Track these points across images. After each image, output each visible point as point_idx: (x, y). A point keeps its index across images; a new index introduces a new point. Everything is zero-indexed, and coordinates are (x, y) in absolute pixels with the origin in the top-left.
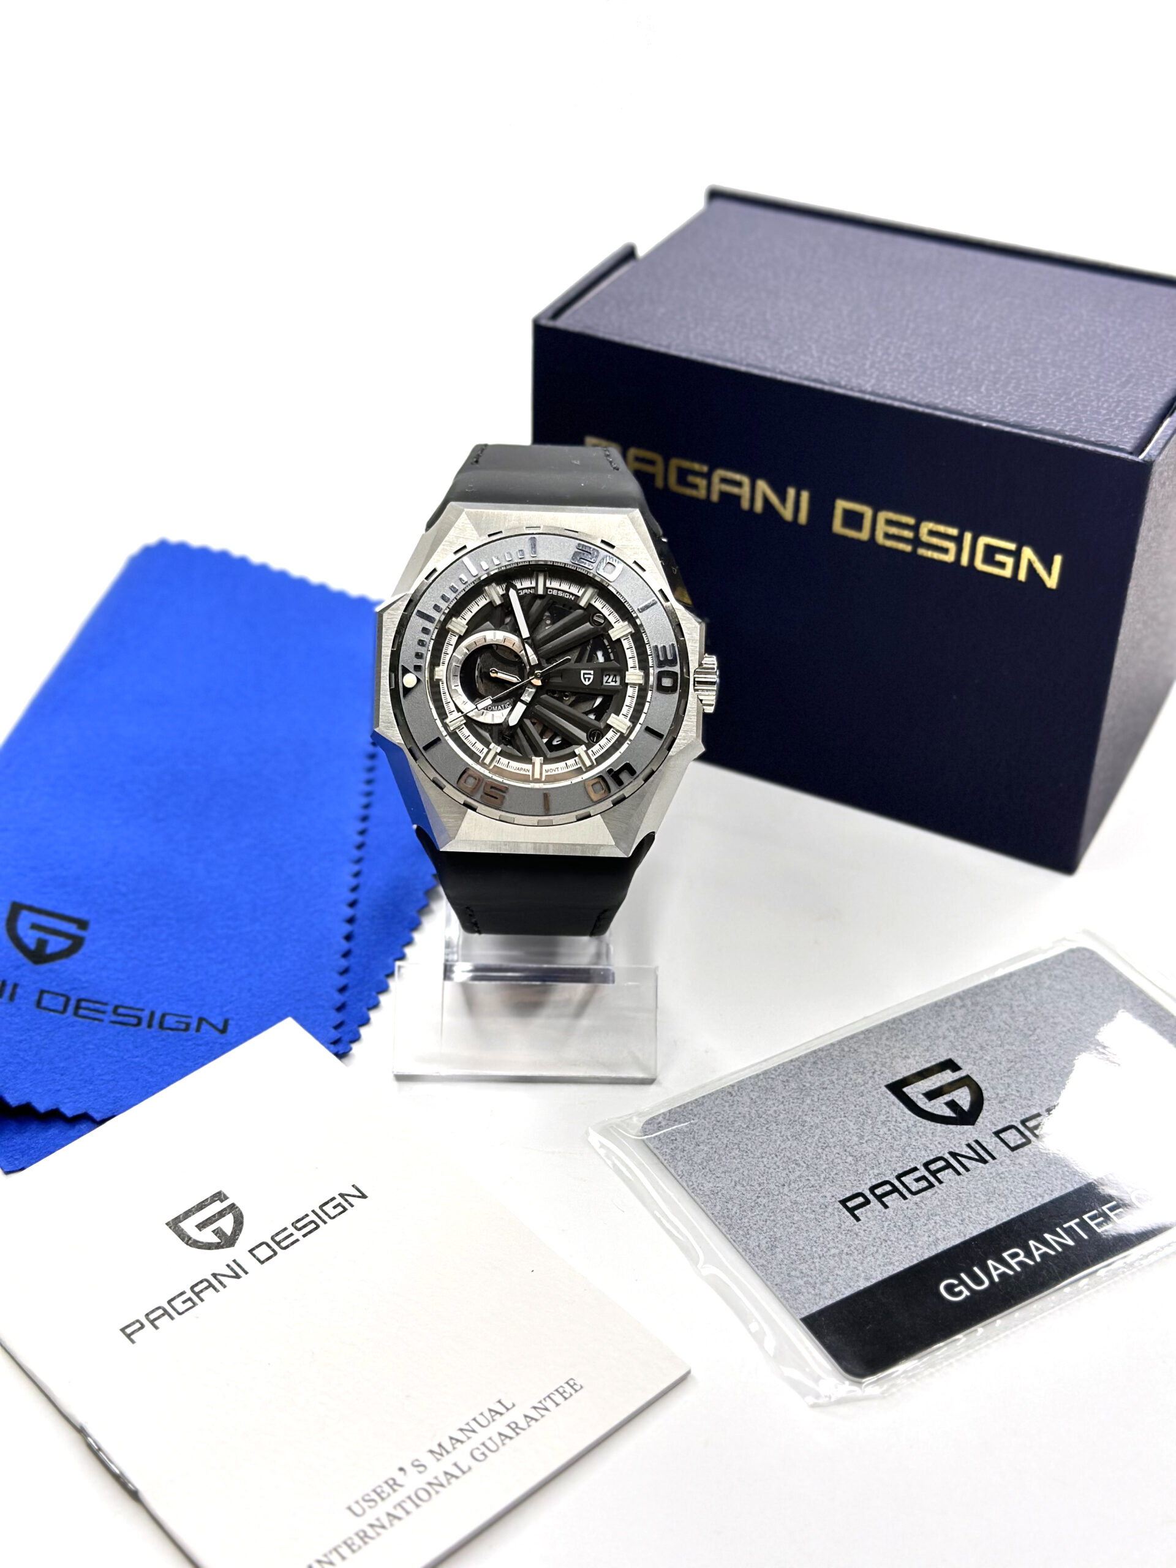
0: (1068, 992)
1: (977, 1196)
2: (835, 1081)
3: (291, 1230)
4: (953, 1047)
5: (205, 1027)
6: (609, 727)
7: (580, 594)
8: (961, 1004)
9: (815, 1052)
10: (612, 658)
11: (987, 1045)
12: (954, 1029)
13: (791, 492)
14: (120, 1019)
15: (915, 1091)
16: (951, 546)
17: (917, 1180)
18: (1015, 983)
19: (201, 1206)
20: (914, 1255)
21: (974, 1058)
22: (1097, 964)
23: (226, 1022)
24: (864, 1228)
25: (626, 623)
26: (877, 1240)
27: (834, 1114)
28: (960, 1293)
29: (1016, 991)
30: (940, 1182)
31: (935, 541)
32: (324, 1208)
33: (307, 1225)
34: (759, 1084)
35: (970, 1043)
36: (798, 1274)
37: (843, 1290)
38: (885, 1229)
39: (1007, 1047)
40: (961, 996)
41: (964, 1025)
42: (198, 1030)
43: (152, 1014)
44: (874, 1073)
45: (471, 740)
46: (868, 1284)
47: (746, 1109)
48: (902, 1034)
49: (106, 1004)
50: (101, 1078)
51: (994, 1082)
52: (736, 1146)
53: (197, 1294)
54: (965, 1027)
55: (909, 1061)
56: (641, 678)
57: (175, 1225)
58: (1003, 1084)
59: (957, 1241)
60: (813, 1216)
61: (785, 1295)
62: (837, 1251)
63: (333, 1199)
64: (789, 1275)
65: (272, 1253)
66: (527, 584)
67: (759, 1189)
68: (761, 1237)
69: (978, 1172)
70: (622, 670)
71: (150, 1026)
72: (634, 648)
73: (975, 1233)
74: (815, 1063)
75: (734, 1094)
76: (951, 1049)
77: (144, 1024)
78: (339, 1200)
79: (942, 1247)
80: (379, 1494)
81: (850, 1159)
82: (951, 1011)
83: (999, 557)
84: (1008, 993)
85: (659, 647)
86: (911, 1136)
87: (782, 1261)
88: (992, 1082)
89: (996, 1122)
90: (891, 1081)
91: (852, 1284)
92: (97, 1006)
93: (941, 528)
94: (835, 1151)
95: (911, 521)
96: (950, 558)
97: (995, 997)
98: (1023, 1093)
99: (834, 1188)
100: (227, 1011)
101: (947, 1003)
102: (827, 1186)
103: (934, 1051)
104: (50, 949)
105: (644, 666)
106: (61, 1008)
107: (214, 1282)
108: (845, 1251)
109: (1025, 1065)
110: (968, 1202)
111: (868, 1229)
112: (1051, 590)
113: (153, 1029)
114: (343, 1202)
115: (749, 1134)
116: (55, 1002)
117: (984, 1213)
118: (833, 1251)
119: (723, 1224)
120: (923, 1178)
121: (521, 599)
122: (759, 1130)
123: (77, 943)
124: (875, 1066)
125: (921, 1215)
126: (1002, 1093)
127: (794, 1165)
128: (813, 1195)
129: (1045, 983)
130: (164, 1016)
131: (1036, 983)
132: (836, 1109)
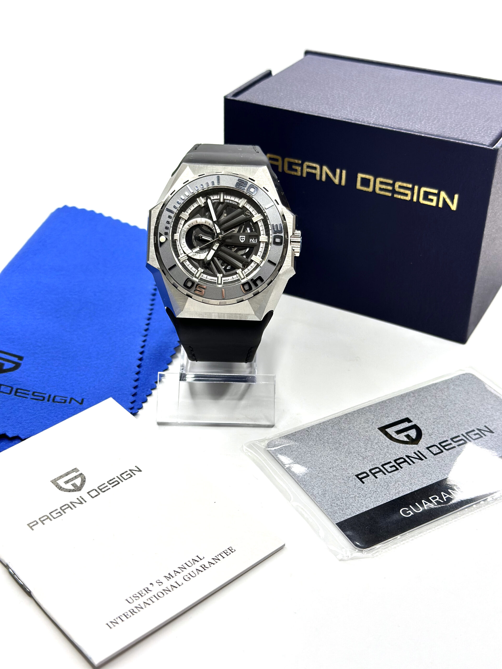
0: (462, 391)
1: (418, 473)
2: (355, 426)
3: (107, 484)
4: (409, 413)
5: (73, 401)
6: (252, 261)
7: (239, 202)
8: (413, 395)
9: (346, 414)
10: (254, 231)
11: (424, 412)
12: (410, 405)
13: (338, 171)
14: (35, 397)
15: (391, 431)
16: (409, 192)
17: (391, 467)
18: (438, 387)
19: (67, 474)
20: (389, 497)
21: (418, 417)
22: (475, 380)
23: (83, 400)
24: (366, 486)
25: (260, 214)
26: (372, 491)
27: (354, 440)
28: (410, 513)
29: (438, 390)
30: (401, 468)
31: (402, 191)
32: (122, 475)
33: (114, 482)
34: (321, 427)
35: (417, 411)
36: (335, 505)
37: (356, 512)
38: (376, 487)
39: (433, 413)
40: (413, 392)
41: (414, 404)
42: (70, 403)
43: (50, 396)
44: (373, 423)
45: (190, 267)
46: (367, 509)
47: (314, 437)
48: (386, 407)
49: (29, 391)
50: (25, 421)
51: (427, 427)
52: (309, 452)
53: (63, 511)
54: (414, 405)
55: (389, 418)
56: (266, 239)
57: (54, 482)
58: (431, 428)
59: (409, 492)
60: (343, 481)
61: (329, 515)
62: (354, 496)
63: (127, 472)
64: (331, 505)
65: (98, 494)
66: (216, 197)
67: (319, 470)
68: (319, 489)
69: (419, 464)
70: (257, 236)
71: (48, 401)
72: (263, 226)
73: (416, 489)
74: (346, 419)
75: (309, 431)
76: (408, 413)
77: (46, 400)
78: (129, 472)
79: (401, 494)
80: (140, 594)
81: (360, 458)
82: (408, 398)
83: (430, 197)
84: (434, 391)
85: (274, 225)
86: (389, 449)
87: (328, 500)
88: (426, 427)
89: (427, 443)
90: (380, 426)
91: (360, 509)
92: (25, 392)
93: (405, 185)
94: (354, 455)
95: (391, 182)
96: (408, 198)
97: (428, 393)
98: (440, 432)
99: (353, 470)
100: (83, 395)
101: (406, 395)
102: (350, 469)
103: (400, 414)
104: (5, 368)
105: (268, 234)
106: (9, 392)
107: (71, 506)
108: (357, 496)
109: (441, 421)
110: (414, 476)
111: (368, 487)
112: (453, 211)
113: (50, 402)
114: (131, 473)
115: (315, 447)
116: (6, 389)
117: (421, 481)
118: (352, 496)
119: (302, 484)
120: (394, 466)
121: (213, 204)
122: (320, 446)
123: (17, 365)
124: (373, 420)
125: (392, 481)
126: (430, 432)
127: (335, 460)
128: (344, 472)
129: (451, 387)
130: (55, 397)
131: (447, 387)
132: (355, 438)
